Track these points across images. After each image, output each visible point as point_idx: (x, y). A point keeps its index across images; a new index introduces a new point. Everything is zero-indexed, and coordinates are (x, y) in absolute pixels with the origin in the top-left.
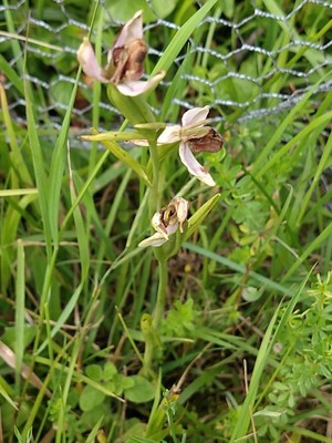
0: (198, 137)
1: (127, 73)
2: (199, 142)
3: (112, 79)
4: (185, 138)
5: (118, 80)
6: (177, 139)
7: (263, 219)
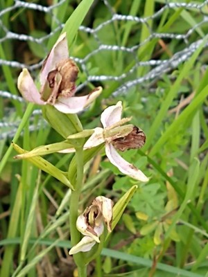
0: (123, 136)
1: (63, 92)
2: (123, 141)
3: (49, 100)
4: (109, 139)
5: (54, 100)
6: (102, 141)
7: (162, 202)
